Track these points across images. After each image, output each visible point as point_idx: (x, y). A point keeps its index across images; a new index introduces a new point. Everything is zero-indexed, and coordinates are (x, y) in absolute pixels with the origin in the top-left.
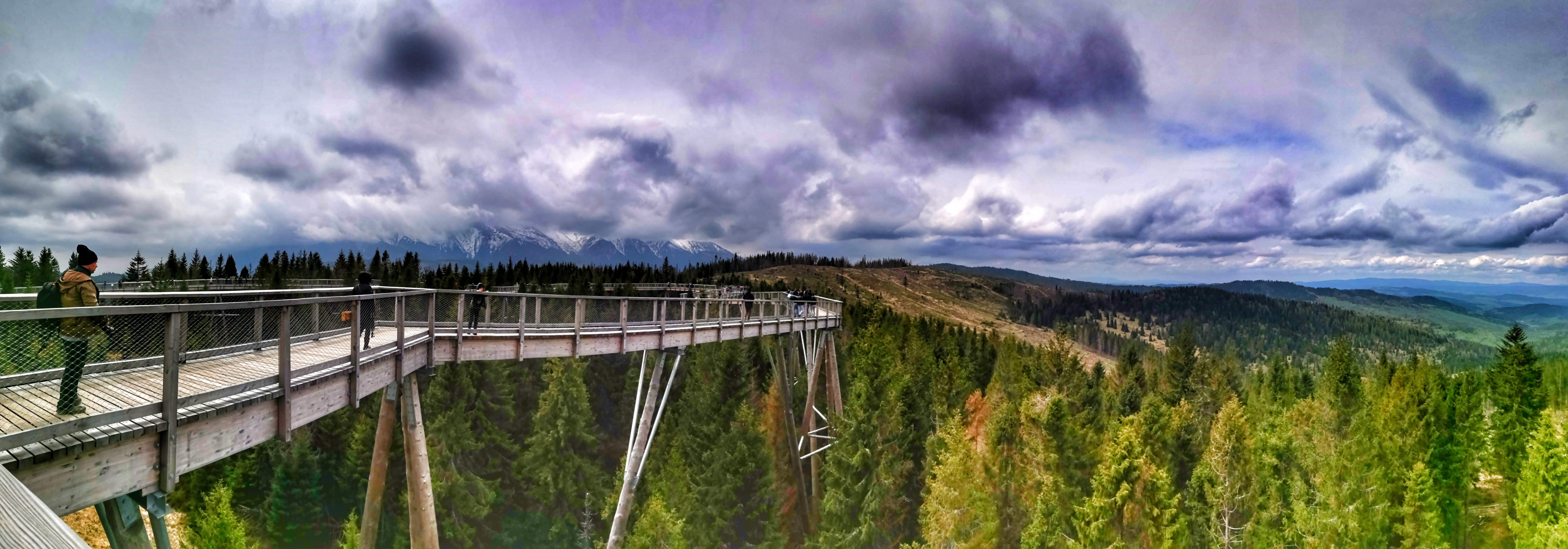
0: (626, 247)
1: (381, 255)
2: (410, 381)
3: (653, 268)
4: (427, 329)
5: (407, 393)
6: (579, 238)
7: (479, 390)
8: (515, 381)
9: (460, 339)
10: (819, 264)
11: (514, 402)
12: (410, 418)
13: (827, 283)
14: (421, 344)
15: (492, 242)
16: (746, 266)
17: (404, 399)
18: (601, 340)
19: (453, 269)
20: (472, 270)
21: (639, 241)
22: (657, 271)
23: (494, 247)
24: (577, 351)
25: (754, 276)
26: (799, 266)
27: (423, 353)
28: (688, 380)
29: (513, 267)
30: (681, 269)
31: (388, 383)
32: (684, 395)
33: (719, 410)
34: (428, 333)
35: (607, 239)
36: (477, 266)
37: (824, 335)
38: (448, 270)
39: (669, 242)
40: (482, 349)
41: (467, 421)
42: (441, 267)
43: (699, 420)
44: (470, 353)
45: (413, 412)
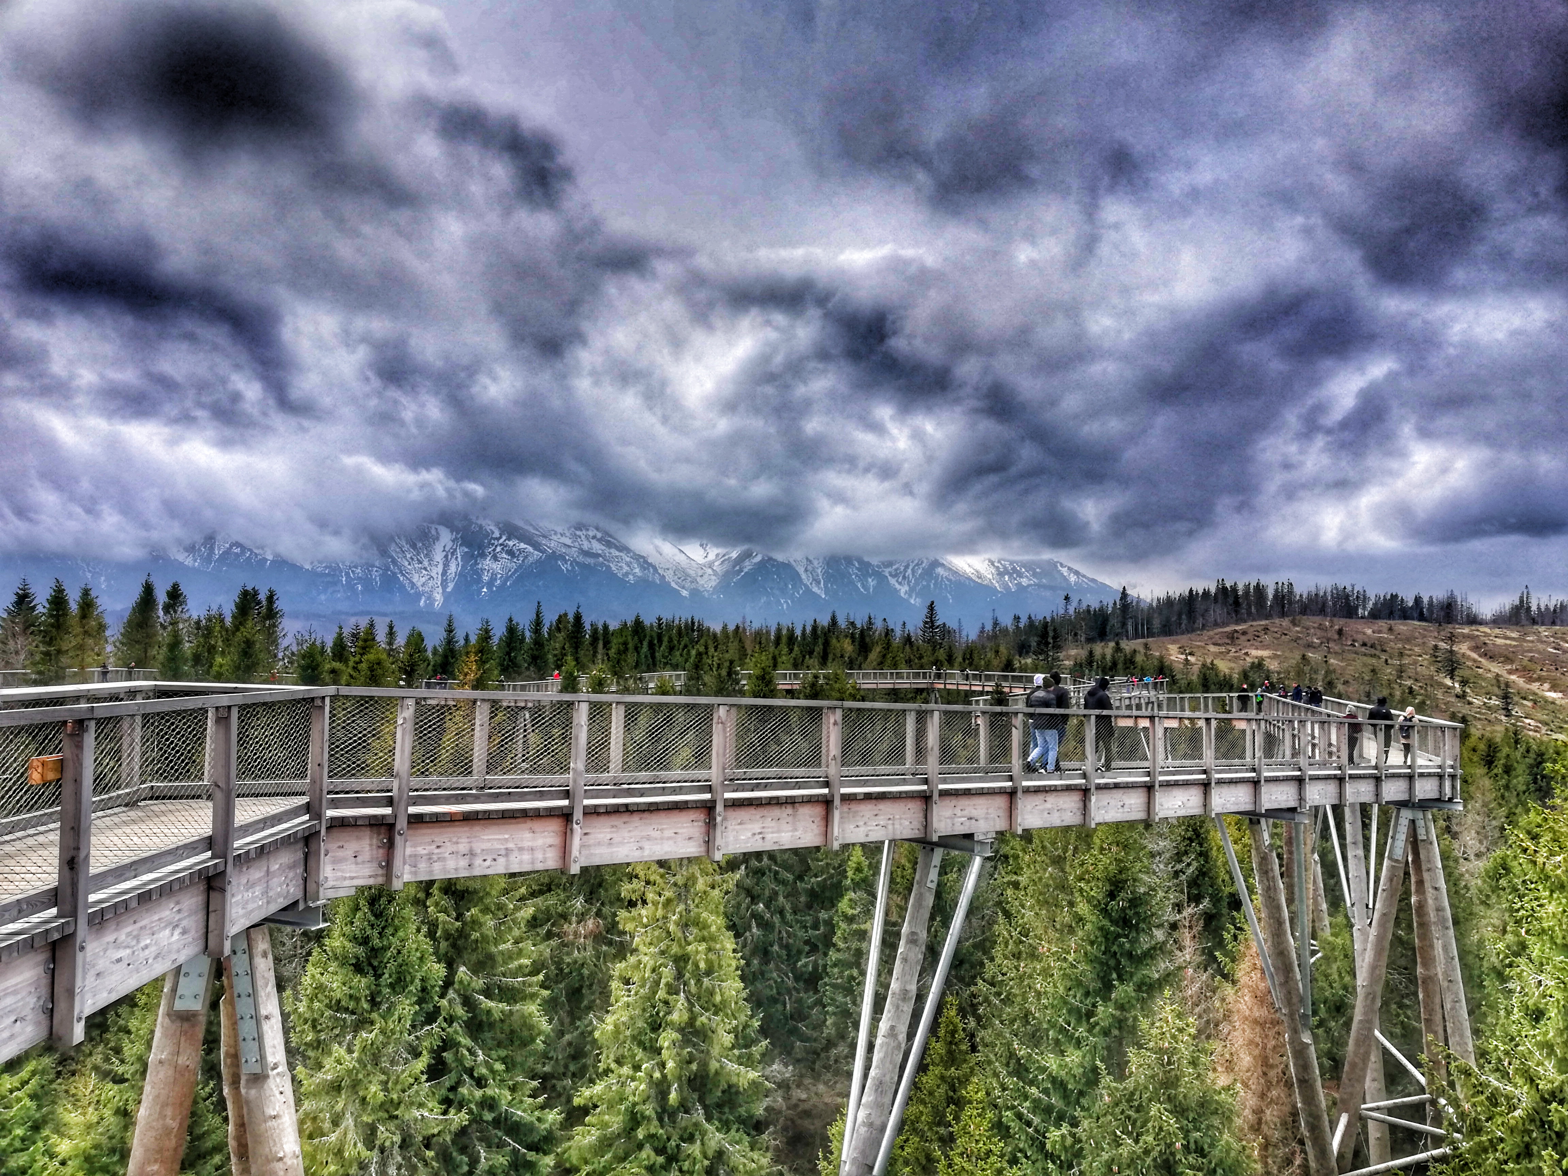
0: (828, 577)
1: (161, 597)
2: (250, 951)
3: (898, 633)
4: (304, 800)
5: (242, 985)
6: (712, 556)
7: (451, 966)
8: (549, 935)
9: (402, 823)
10: (1375, 615)
11: (546, 993)
12: (249, 1055)
13: (1401, 671)
14: (287, 841)
15: (487, 563)
16: (1157, 623)
17: (231, 1003)
18: (776, 812)
19: (381, 636)
20: (434, 638)
21: (860, 561)
22: (908, 640)
23: (493, 579)
24: (719, 841)
25: (1182, 650)
26: (1312, 621)
27: (292, 867)
28: (1001, 928)
29: (545, 630)
30: (970, 632)
31: (182, 958)
32: (990, 970)
33: (1090, 1014)
34: (307, 808)
35: (780, 557)
36: (450, 630)
37: (1404, 823)
38: (366, 640)
39: (936, 564)
40: (463, 847)
41: (417, 1055)
42: (346, 632)
43: (1035, 1039)
44: (430, 858)
45: (259, 1039)
